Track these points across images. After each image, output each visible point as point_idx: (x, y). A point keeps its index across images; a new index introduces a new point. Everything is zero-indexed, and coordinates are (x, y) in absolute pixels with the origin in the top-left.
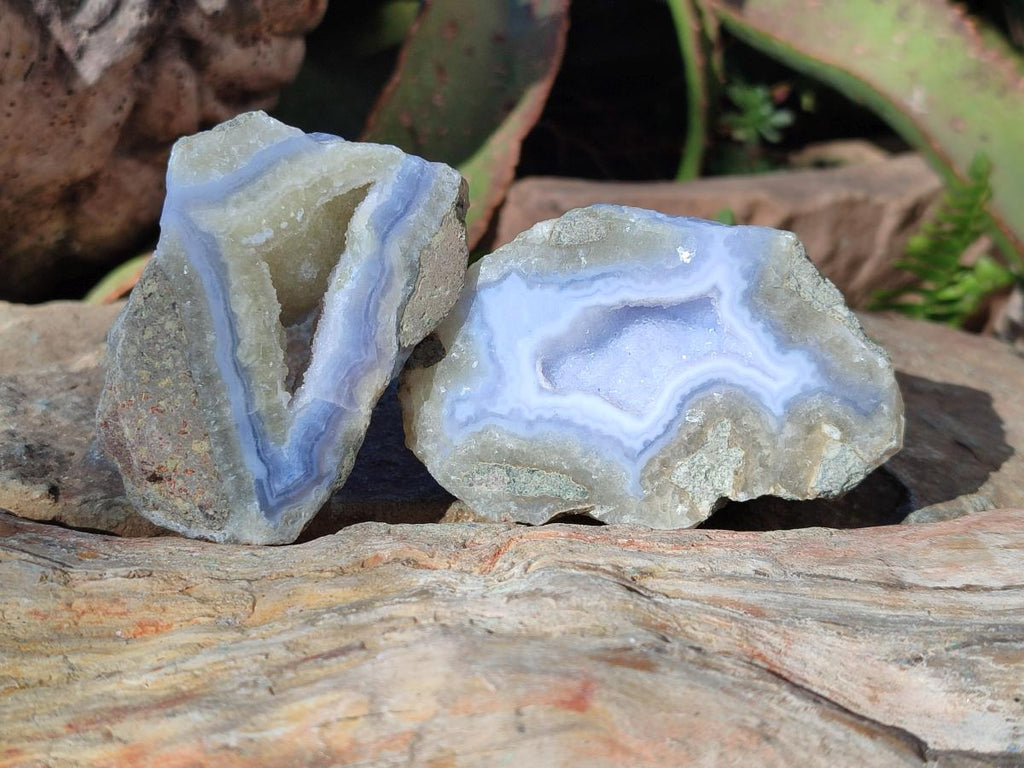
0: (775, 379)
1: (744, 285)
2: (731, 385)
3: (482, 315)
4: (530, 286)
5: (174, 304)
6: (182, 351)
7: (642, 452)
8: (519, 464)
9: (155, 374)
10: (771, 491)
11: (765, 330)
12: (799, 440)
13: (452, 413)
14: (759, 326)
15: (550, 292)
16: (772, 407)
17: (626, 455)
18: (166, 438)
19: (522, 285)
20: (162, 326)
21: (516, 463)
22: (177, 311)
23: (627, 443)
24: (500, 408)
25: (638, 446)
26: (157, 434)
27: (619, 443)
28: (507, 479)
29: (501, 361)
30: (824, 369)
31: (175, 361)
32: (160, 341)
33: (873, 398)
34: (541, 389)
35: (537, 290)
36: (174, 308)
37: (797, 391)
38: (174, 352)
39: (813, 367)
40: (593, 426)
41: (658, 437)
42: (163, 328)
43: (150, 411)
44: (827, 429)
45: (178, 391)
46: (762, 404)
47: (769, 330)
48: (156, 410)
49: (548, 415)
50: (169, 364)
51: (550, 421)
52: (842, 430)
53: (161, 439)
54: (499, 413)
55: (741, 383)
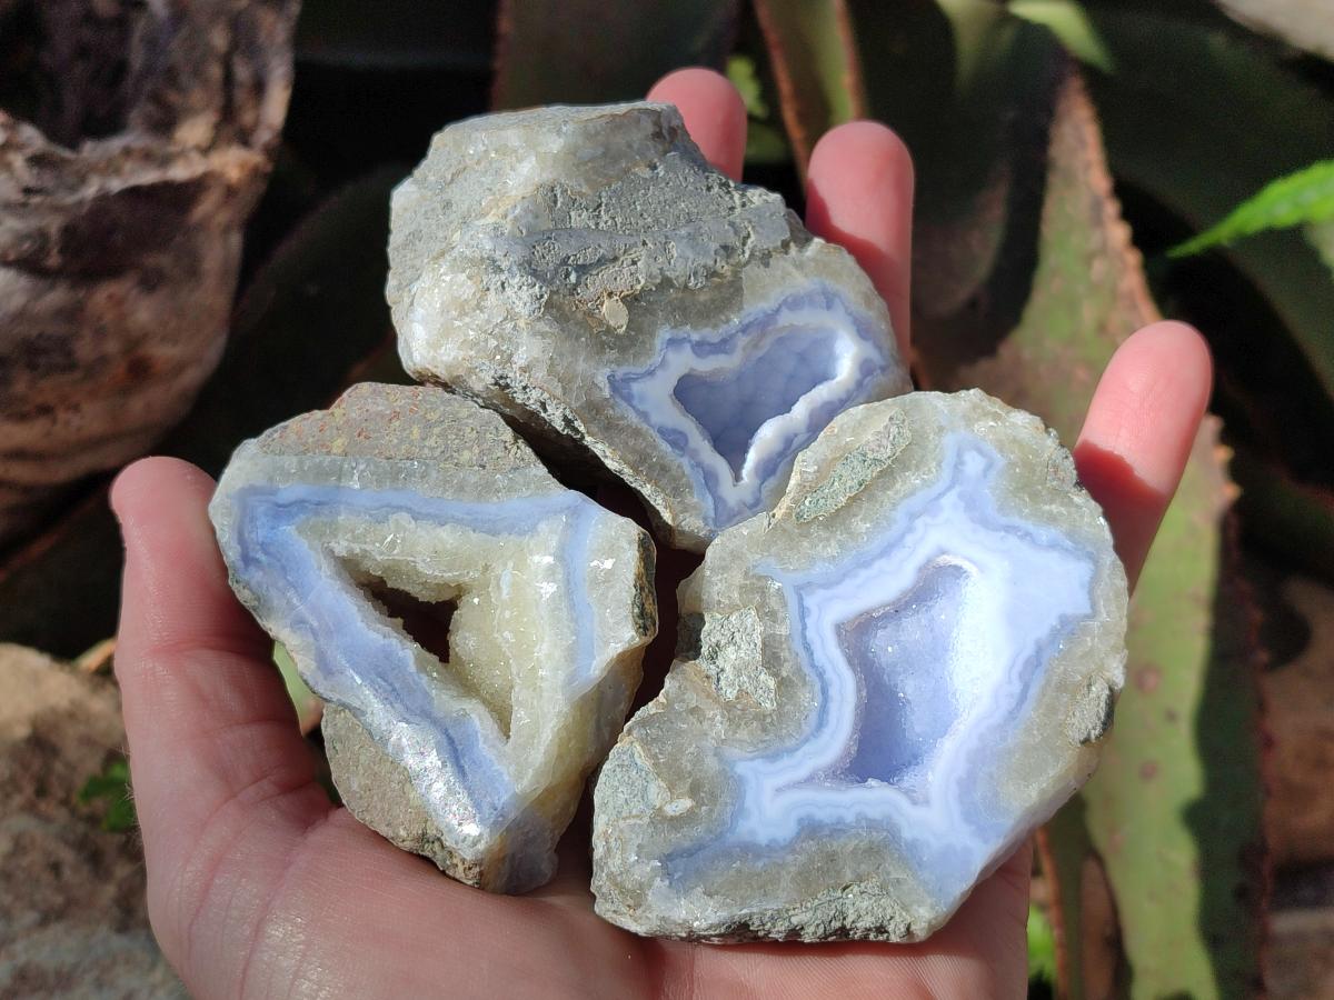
0: (779, 790)
1: (907, 834)
2: (807, 740)
3: (1067, 550)
4: (1064, 621)
5: (484, 467)
6: (435, 458)
7: (801, 599)
8: (878, 477)
9: (429, 425)
10: (661, 697)
11: (840, 821)
12: (694, 765)
13: (980, 451)
14: (850, 817)
15: (1042, 632)
16: (750, 764)
17: (809, 584)
18: (365, 415)
19: (1070, 611)
20: (470, 449)
21: (882, 474)
22: (476, 468)
23: (821, 593)
24: (950, 499)
25: (810, 602)
26: (373, 409)
27: (827, 585)
28: (870, 456)
29: (1003, 533)
30: (749, 850)
31: (432, 449)
32: (457, 441)
33: (681, 877)
34: (943, 552)
35: (1054, 622)
36: (481, 466)
37: (749, 802)
38: (439, 450)
39: (763, 837)
40: (864, 574)
41: (804, 627)
42: (467, 448)
43: (398, 410)
44: (686, 804)
45: (401, 441)
46: (762, 757)
47: (838, 823)
48: (396, 415)
49: (909, 539)
50: (431, 442)
51: (902, 537)
52: (672, 819)
53: (367, 411)
54: (949, 494)
55: (799, 753)
